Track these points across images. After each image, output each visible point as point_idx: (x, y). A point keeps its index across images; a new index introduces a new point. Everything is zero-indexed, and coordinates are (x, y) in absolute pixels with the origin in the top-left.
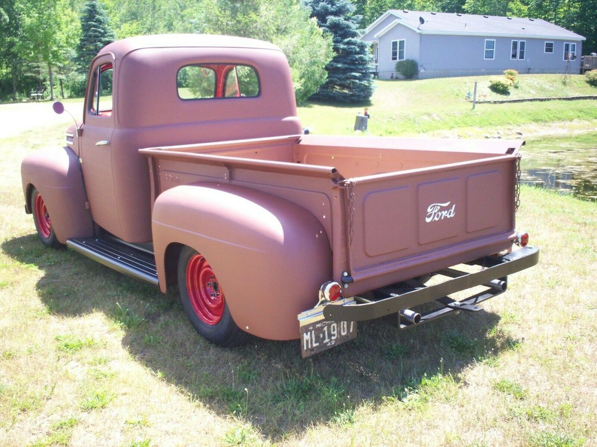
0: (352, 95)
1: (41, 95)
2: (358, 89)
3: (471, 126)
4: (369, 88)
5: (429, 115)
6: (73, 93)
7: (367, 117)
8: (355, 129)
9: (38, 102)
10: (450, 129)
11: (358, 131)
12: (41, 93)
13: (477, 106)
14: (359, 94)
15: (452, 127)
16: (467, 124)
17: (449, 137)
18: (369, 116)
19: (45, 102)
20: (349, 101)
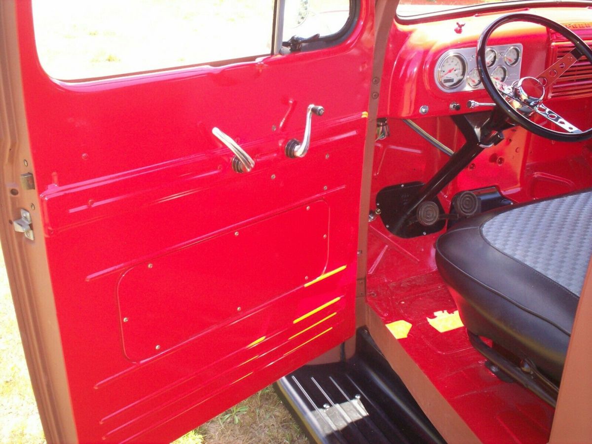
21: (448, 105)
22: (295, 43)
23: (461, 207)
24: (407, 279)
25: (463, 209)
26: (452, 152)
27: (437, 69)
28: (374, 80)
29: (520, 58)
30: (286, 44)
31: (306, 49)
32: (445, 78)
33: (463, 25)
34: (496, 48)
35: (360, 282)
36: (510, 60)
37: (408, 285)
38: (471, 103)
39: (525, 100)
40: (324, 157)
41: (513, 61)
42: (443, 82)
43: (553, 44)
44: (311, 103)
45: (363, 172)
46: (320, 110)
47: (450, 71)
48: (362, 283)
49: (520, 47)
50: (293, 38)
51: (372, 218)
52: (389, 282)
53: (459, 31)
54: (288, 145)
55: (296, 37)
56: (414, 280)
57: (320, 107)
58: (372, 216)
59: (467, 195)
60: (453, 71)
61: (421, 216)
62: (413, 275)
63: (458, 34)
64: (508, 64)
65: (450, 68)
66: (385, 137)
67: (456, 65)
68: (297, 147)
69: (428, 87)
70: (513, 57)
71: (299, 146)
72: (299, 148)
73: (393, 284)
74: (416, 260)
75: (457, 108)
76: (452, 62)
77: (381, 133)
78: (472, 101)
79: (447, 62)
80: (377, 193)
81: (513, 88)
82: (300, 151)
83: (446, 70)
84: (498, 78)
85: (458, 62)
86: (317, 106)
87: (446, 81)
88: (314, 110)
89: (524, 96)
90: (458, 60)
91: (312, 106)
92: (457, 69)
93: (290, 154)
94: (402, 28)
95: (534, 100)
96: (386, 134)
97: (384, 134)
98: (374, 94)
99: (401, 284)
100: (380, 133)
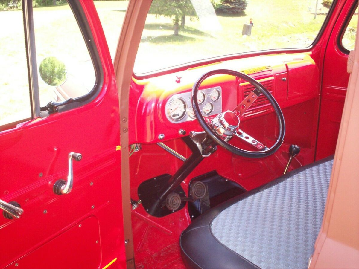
0: (233, 8)
1: (16, 5)
2: (238, 4)
3: (315, 31)
4: (245, 3)
5: (287, 23)
6: (37, 3)
7: (252, 25)
8: (243, 34)
9: (14, 10)
10: (301, 34)
11: (245, 36)
12: (16, 4)
13: (317, 16)
14: (238, 7)
15: (302, 32)
16: (311, 30)
17: (301, 39)
18: (253, 24)
19: (18, 11)
20: (231, 13)
21: (178, 131)
22: (51, 108)
23: (195, 194)
24: (165, 248)
25: (197, 195)
26: (185, 159)
27: (167, 107)
28: (123, 120)
29: (221, 96)
30: (43, 109)
31: (62, 110)
32: (173, 114)
33: (181, 78)
34: (204, 91)
35: (131, 262)
36: (214, 98)
37: (165, 254)
38: (192, 133)
39: (228, 128)
40: (89, 184)
41: (217, 98)
42: (172, 116)
43: (241, 85)
44: (71, 151)
45: (122, 186)
46: (79, 156)
47: (176, 109)
48: (132, 262)
49: (219, 88)
50: (50, 103)
51: (136, 206)
52: (152, 254)
53: (178, 82)
54: (57, 184)
55: (52, 103)
56: (169, 249)
57: (78, 154)
58: (136, 205)
59: (198, 185)
60: (178, 109)
61: (169, 205)
62: (169, 245)
63: (178, 84)
64: (213, 100)
65: (176, 107)
66: (139, 150)
67: (179, 104)
68: (63, 187)
69: (162, 121)
70: (216, 95)
71: (65, 186)
72: (64, 188)
73: (155, 255)
74: (169, 232)
75: (184, 133)
76: (177, 102)
77: (136, 148)
78: (193, 132)
79: (173, 103)
80: (138, 187)
81: (219, 119)
82: (65, 189)
83: (173, 109)
84: (208, 110)
85: (180, 102)
86: (76, 153)
87: (174, 116)
88: (73, 157)
89: (227, 125)
90: (181, 101)
91: (72, 153)
92: (180, 107)
93: (58, 192)
94: (138, 82)
95: (233, 127)
96: (139, 148)
97: (138, 148)
98: (125, 129)
99: (160, 253)
100: (134, 148)
